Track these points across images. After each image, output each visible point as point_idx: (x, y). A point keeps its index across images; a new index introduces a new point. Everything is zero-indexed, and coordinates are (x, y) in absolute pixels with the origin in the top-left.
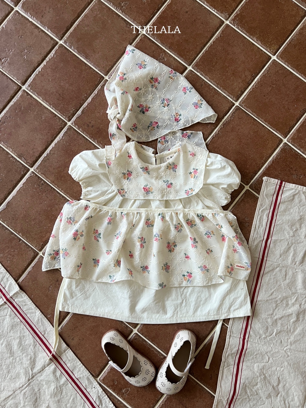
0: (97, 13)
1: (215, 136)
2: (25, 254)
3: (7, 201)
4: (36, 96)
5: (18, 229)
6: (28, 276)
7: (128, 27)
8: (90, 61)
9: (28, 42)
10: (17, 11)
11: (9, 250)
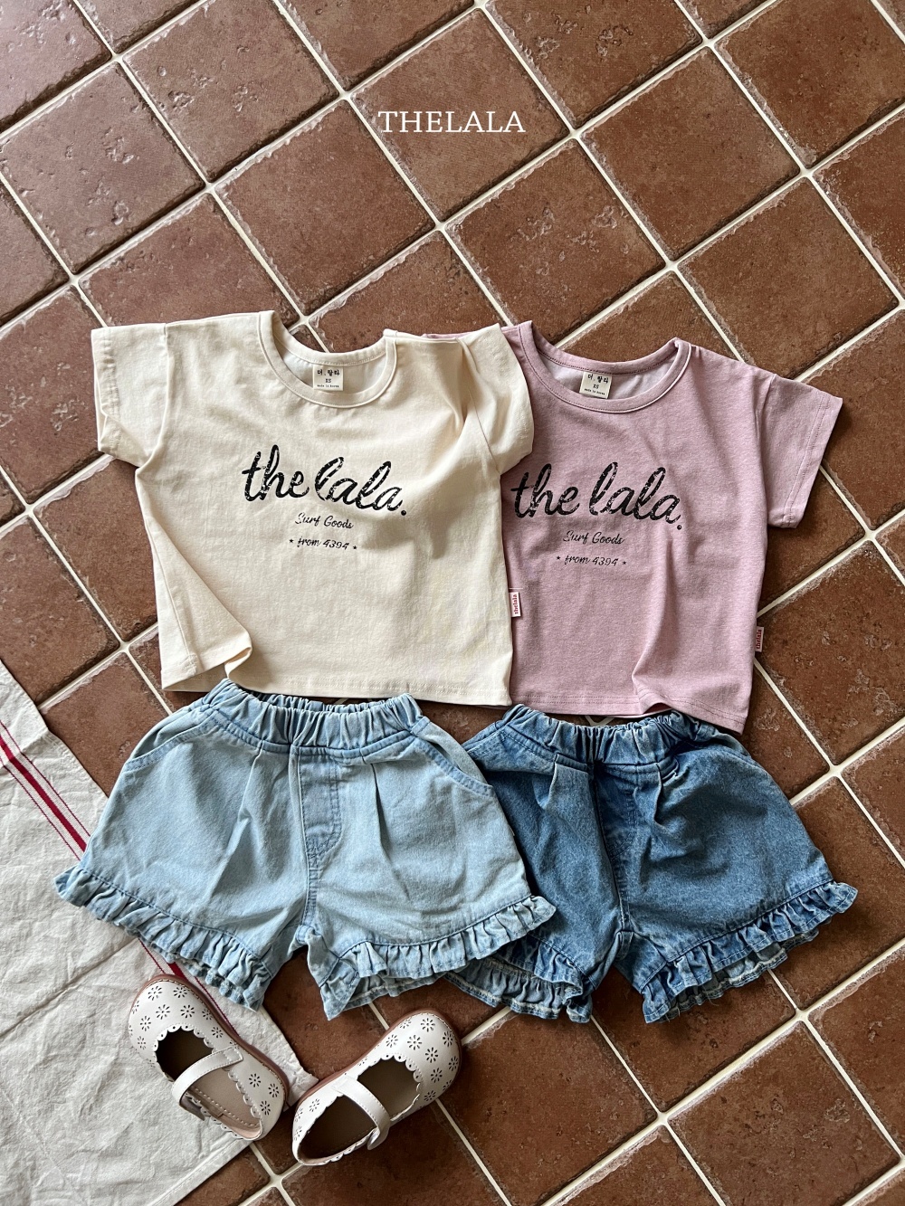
2: (82, 635)
3: (76, 480)
4: (239, 222)
5: (84, 565)
6: (74, 698)
8: (411, 169)
9: (258, 69)
11: (41, 613)
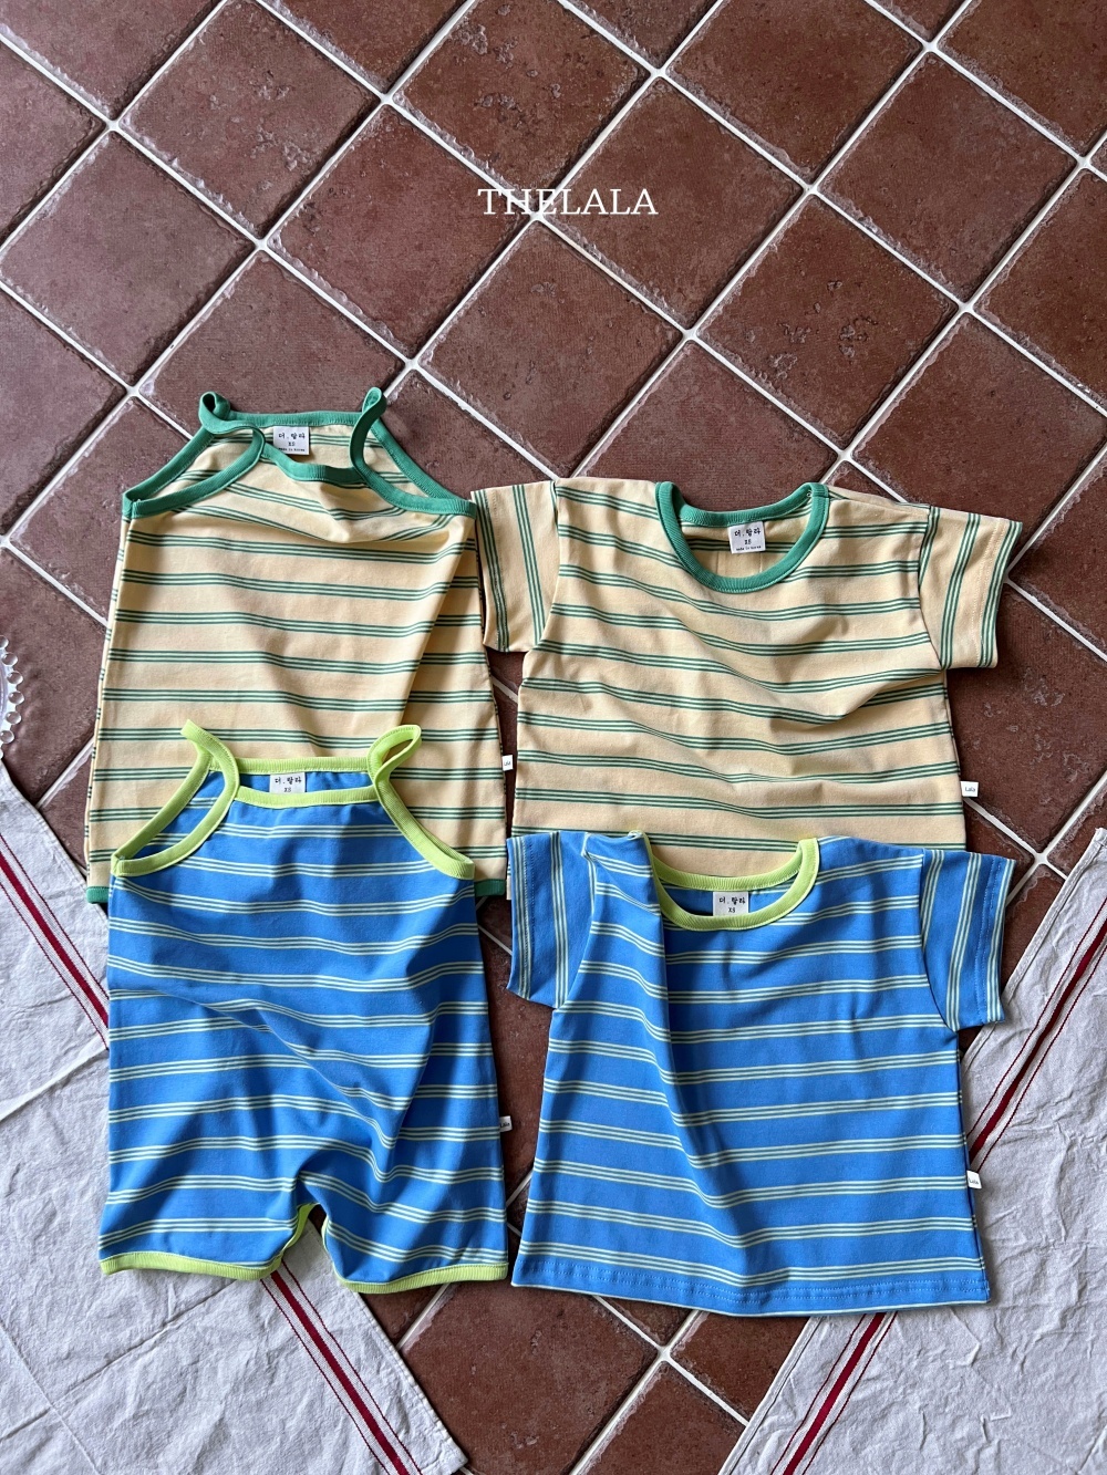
0: (690, 390)
1: (1095, 811)
7: (797, 441)
10: (416, 374)
